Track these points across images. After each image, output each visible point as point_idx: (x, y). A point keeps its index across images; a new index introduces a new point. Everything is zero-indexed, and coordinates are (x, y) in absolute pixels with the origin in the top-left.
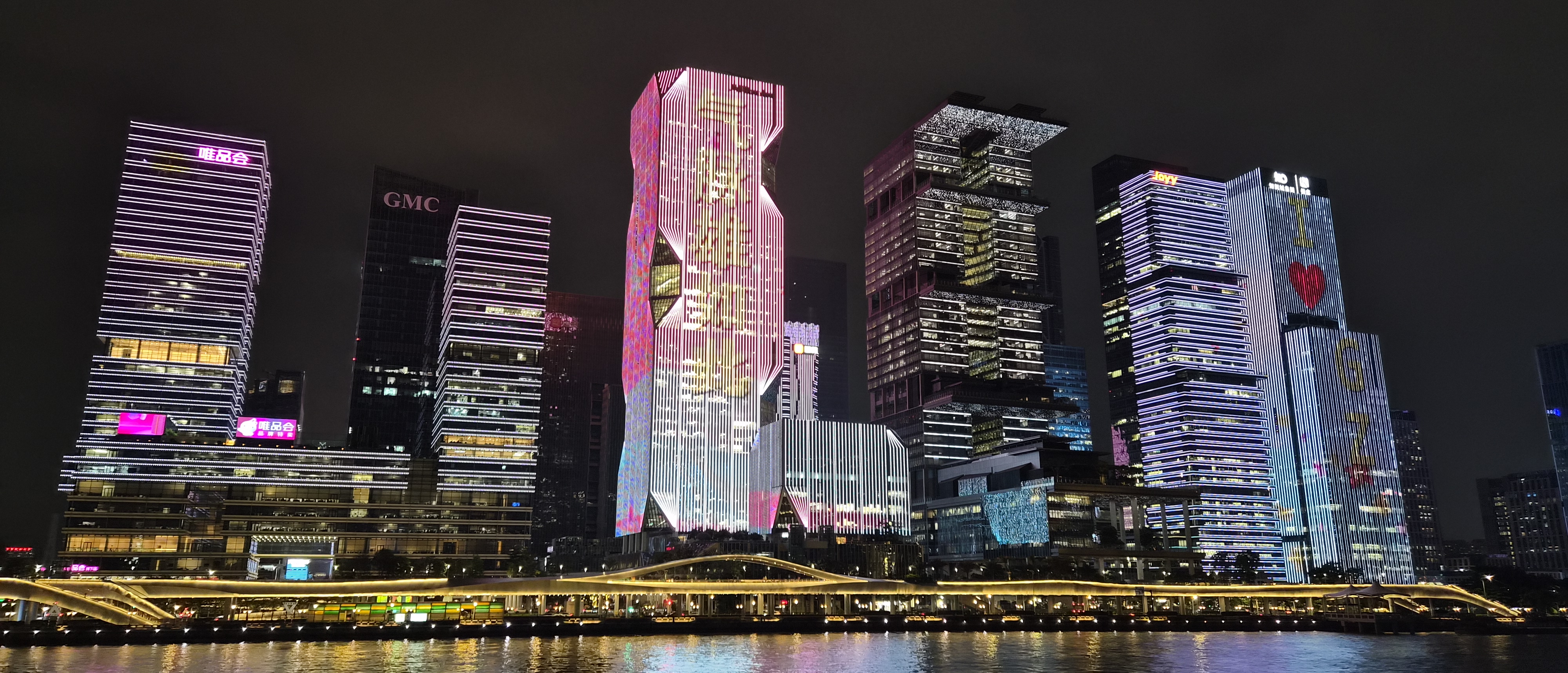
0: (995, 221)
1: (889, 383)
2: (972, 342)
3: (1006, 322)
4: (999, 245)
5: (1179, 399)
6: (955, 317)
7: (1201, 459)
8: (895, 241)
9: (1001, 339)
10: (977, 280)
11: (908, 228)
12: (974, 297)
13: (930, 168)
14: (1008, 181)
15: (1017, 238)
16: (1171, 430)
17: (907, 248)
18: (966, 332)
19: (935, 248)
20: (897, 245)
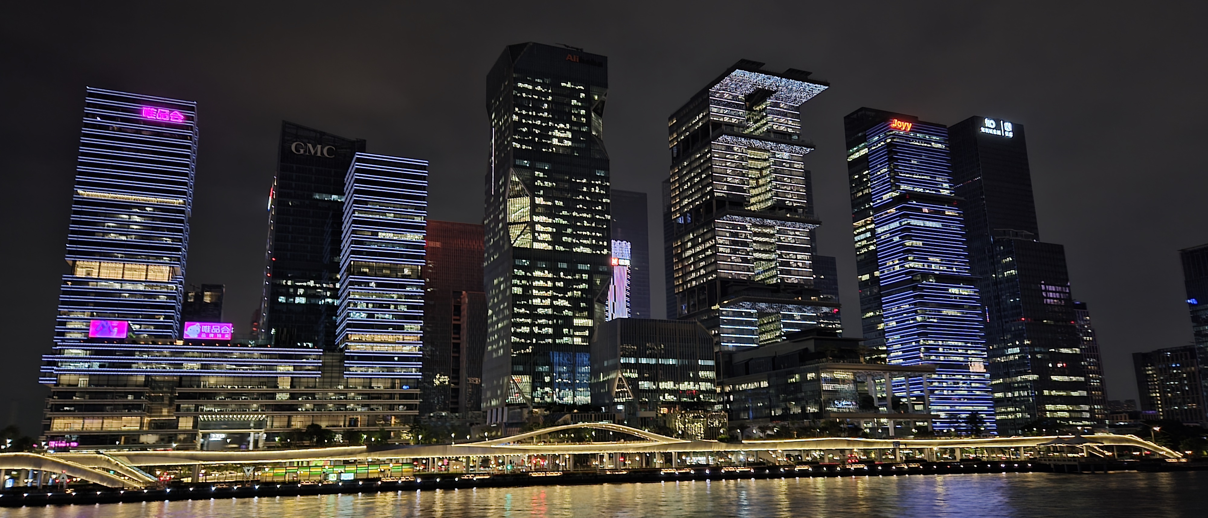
0: (772, 160)
1: (692, 287)
2: (757, 255)
3: (782, 238)
4: (776, 179)
5: (914, 297)
6: (744, 235)
7: (932, 342)
8: (695, 177)
9: (778, 252)
10: (759, 206)
11: (705, 166)
12: (758, 219)
13: (721, 120)
14: (782, 128)
15: (789, 174)
16: (908, 320)
17: (705, 183)
18: (751, 247)
19: (727, 182)
20: (696, 180)
